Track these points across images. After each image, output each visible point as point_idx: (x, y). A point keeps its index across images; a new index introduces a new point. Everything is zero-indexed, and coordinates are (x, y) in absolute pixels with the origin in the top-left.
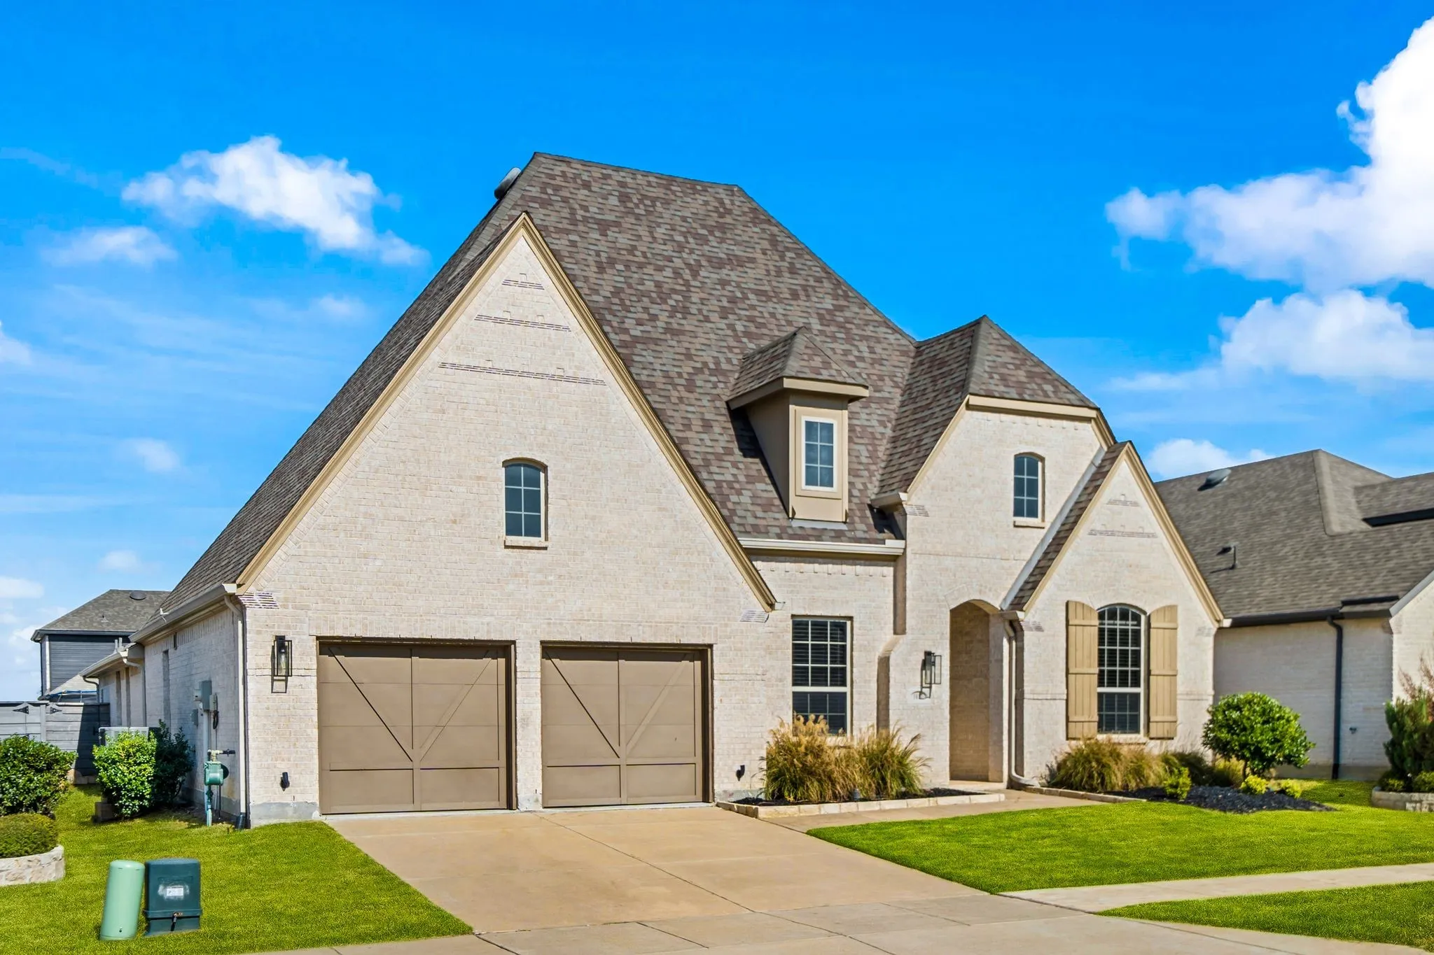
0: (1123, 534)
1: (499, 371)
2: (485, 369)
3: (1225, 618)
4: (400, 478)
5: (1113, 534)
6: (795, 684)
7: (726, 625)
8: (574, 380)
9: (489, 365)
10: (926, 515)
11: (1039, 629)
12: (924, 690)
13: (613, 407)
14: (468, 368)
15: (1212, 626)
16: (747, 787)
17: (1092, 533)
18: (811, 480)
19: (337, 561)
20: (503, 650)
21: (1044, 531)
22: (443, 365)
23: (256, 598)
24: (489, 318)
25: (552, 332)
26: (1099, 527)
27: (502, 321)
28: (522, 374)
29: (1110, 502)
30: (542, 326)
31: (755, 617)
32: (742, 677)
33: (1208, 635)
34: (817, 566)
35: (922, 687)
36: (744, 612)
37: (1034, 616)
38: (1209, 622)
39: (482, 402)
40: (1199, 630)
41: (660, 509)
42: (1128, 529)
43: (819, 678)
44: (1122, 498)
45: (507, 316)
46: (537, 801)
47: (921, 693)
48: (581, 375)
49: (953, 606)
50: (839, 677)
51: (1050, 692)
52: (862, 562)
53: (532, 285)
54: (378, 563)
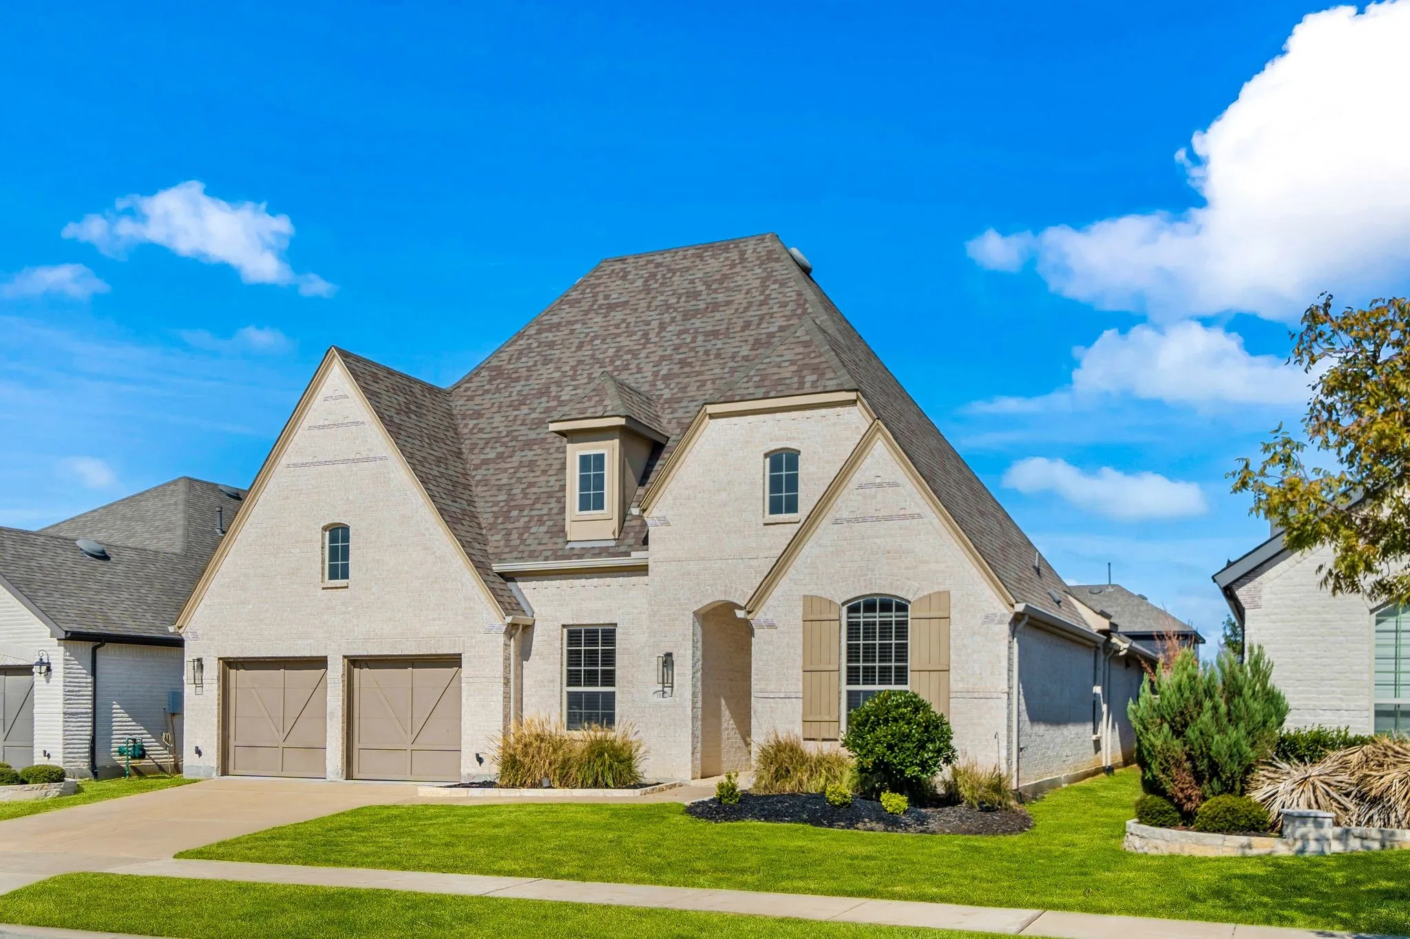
0: (878, 519)
1: (320, 463)
2: (312, 463)
3: (1017, 602)
4: (263, 547)
5: (864, 520)
6: (569, 685)
7: (472, 638)
8: (367, 460)
9: (315, 460)
10: (668, 524)
11: (772, 626)
12: (666, 689)
13: (392, 475)
14: (303, 465)
15: (1006, 612)
16: (486, 772)
17: (836, 522)
18: (584, 505)
19: (229, 607)
20: (319, 663)
21: (799, 525)
22: (288, 466)
23: (189, 634)
24: (315, 427)
25: (354, 428)
26: (845, 514)
27: (324, 426)
28: (334, 462)
29: (861, 487)
30: (347, 425)
31: (494, 630)
32: (483, 680)
33: (1000, 622)
34: (583, 581)
35: (664, 687)
36: (487, 626)
37: (765, 614)
38: (1002, 607)
39: (310, 487)
40: (987, 617)
41: (424, 549)
42: (882, 513)
43: (591, 678)
44: (878, 480)
45: (327, 423)
46: (338, 774)
47: (664, 692)
48: (372, 455)
49: (696, 609)
50: (609, 679)
51: (783, 690)
52: (626, 573)
53: (341, 397)
54: (250, 607)
